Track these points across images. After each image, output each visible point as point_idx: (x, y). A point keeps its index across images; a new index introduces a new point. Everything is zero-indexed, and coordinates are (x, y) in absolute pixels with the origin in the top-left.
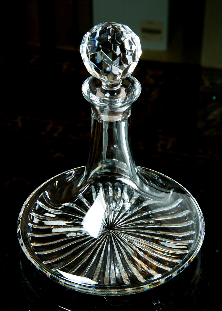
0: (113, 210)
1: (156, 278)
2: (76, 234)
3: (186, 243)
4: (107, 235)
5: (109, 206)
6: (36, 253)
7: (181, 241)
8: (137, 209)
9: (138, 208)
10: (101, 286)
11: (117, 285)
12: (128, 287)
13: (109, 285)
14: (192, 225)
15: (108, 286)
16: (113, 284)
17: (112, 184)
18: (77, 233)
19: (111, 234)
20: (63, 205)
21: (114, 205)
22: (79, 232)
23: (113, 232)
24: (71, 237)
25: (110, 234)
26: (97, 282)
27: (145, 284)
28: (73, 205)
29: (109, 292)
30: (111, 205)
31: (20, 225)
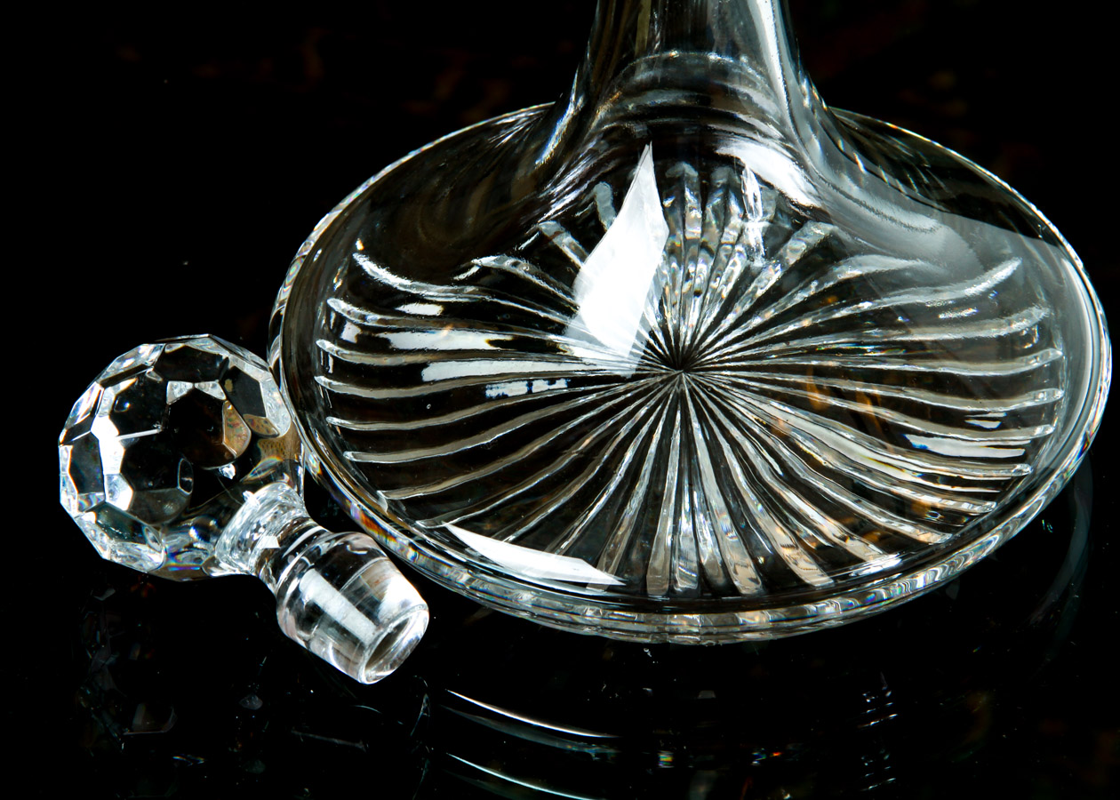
0: (697, 294)
1: (873, 570)
2: (530, 385)
3: (1020, 437)
4: (666, 396)
5: (680, 275)
6: (349, 455)
7: (1000, 428)
8: (813, 288)
9: (814, 284)
10: (632, 596)
11: (702, 597)
12: (752, 604)
13: (667, 595)
14: (1054, 365)
15: (663, 596)
16: (687, 591)
17: (700, 175)
18: (535, 383)
19: (683, 393)
20: (477, 265)
21: (702, 268)
22: (544, 380)
23: (694, 380)
24: (504, 397)
25: (679, 391)
26: (616, 575)
27: (827, 593)
28: (515, 265)
29: (665, 624)
30: (691, 269)
31: (279, 339)
